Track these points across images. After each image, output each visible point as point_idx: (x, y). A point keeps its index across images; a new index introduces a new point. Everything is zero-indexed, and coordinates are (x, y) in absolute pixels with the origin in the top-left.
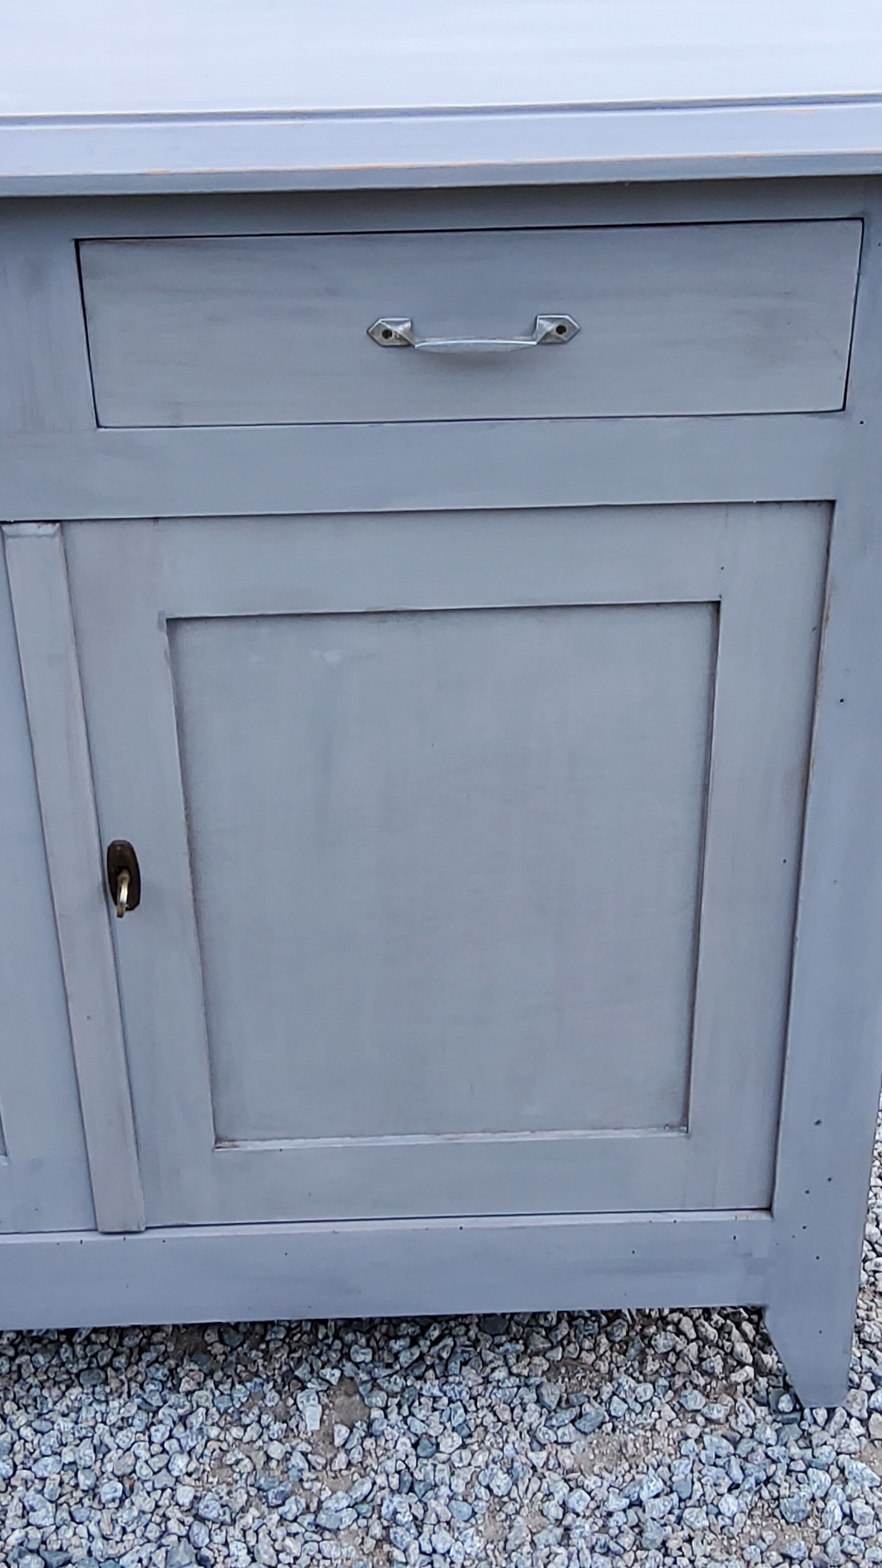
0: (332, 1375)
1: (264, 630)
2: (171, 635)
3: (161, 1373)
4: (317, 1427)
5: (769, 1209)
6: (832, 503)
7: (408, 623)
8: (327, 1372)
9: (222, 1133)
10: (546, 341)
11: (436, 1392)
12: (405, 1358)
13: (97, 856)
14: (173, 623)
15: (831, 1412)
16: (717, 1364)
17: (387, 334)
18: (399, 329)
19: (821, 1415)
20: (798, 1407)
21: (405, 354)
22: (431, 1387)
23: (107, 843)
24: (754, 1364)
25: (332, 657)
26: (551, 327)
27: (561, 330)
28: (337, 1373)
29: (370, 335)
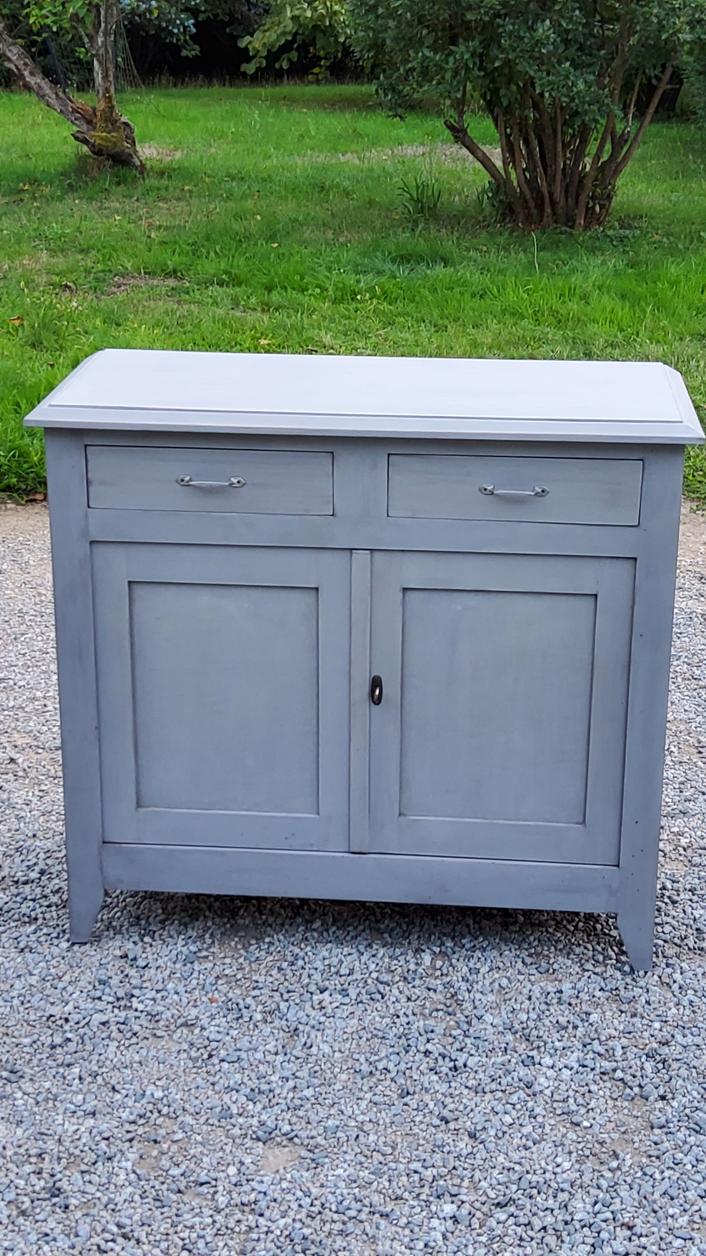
0: (437, 950)
1: (436, 595)
2: (404, 594)
3: (365, 943)
4: (429, 964)
5: (618, 866)
6: (635, 559)
7: (487, 596)
8: (434, 948)
9: (403, 812)
10: (537, 494)
11: (480, 956)
12: (468, 946)
13: (368, 680)
14: (405, 590)
15: (646, 973)
16: (601, 958)
17: (485, 489)
18: (489, 488)
19: (642, 973)
20: (632, 970)
21: (491, 497)
22: (478, 954)
23: (372, 676)
24: (616, 960)
25: (459, 608)
26: (540, 490)
27: (543, 491)
28: (439, 949)
29: (480, 490)
